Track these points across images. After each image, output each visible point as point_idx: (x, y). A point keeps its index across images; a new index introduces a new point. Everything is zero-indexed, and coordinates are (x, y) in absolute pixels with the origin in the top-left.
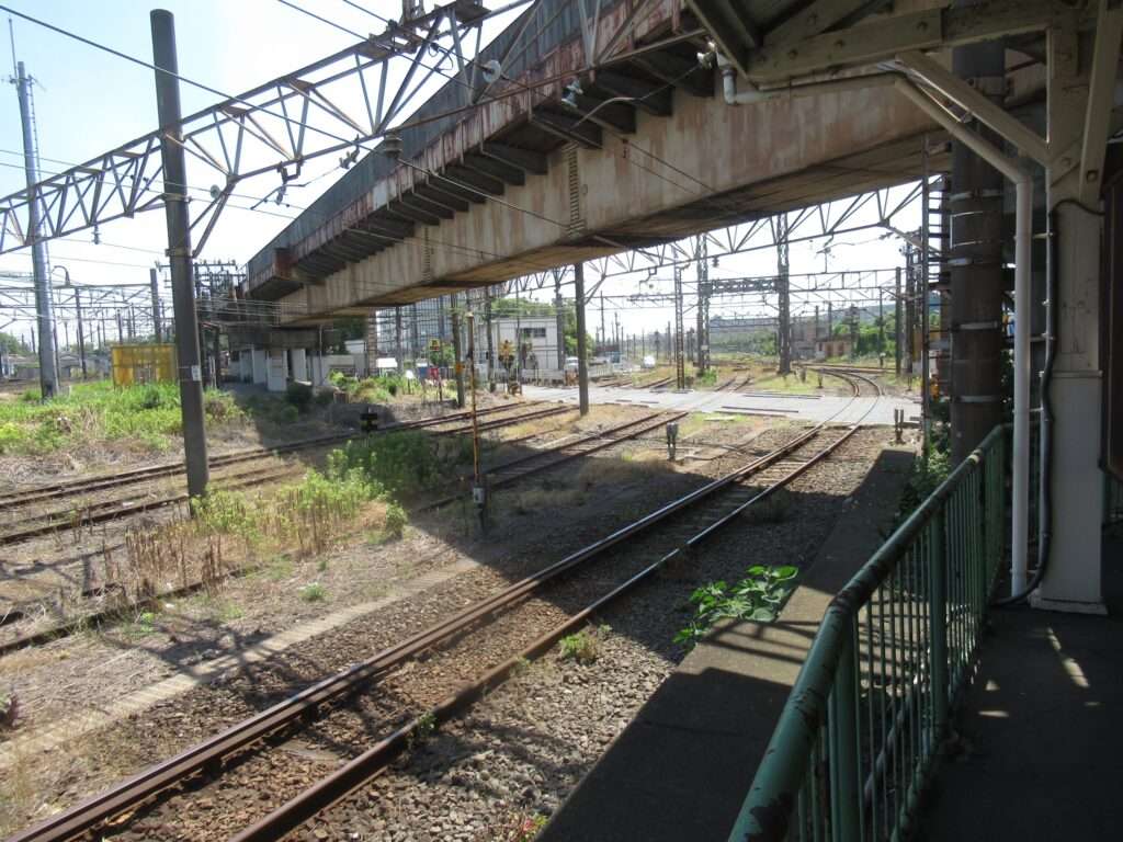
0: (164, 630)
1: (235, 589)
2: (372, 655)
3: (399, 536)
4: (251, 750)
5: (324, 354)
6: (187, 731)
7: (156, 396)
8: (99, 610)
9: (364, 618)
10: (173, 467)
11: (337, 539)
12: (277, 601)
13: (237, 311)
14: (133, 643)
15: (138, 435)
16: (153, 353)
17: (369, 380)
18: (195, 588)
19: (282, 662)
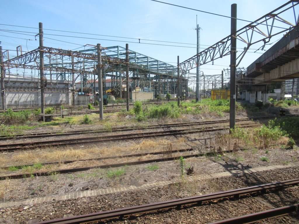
0: (224, 160)
1: (241, 153)
2: (283, 180)
3: (292, 148)
4: (246, 196)
5: (267, 93)
6: (230, 186)
7: (221, 102)
8: (209, 152)
9: (280, 169)
10: (225, 121)
11: (271, 146)
12: (253, 159)
13: (243, 81)
14: (217, 161)
15: (217, 112)
16: (221, 92)
17: (282, 101)
18: (231, 151)
19: (255, 175)
